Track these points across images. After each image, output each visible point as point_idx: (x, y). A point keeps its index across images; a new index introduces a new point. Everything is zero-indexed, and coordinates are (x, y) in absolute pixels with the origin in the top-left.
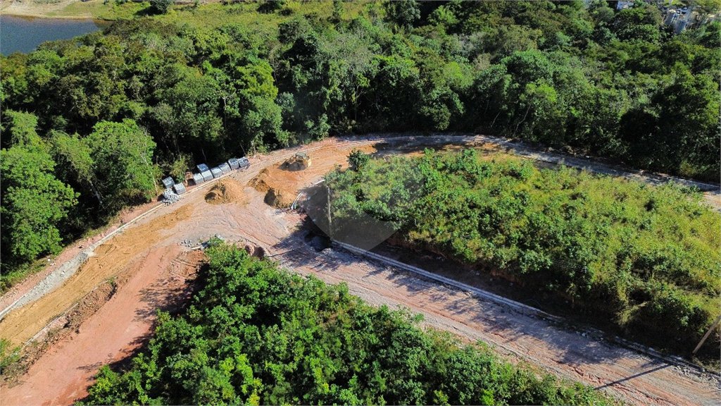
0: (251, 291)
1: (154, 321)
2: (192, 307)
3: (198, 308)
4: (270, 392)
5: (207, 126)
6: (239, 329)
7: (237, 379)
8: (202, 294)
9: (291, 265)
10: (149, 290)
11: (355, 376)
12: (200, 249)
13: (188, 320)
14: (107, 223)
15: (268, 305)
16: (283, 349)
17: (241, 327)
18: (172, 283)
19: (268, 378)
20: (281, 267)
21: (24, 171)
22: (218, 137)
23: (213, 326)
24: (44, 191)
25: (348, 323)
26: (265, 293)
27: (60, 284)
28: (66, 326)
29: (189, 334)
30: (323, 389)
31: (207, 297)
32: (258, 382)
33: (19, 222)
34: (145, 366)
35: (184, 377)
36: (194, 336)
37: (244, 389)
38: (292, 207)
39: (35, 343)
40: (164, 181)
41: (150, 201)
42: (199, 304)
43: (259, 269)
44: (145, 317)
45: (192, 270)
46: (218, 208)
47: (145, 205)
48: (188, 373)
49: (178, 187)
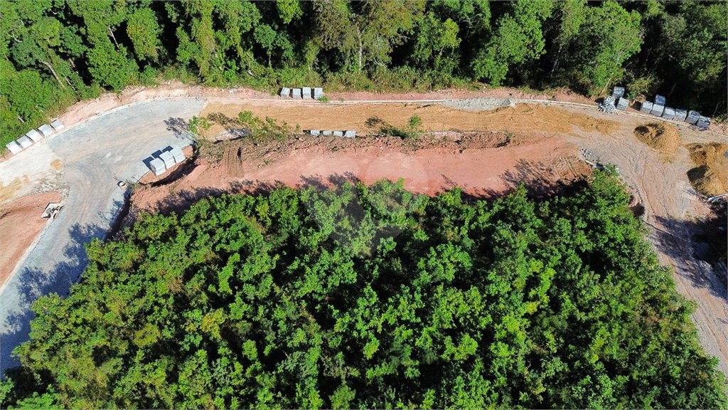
0: (603, 233)
1: (511, 188)
2: (547, 203)
3: (550, 207)
4: (548, 315)
5: (704, 65)
6: (567, 250)
7: (533, 281)
8: (564, 200)
9: (657, 246)
10: (527, 164)
11: (627, 378)
12: (592, 166)
13: (537, 210)
14: (543, 90)
15: (606, 255)
16: (588, 297)
17: (570, 251)
18: (548, 174)
19: (555, 304)
20: (646, 239)
21: (526, 6)
22: (703, 81)
23: (551, 231)
24: (525, 33)
25: (664, 336)
26: (613, 245)
27: (477, 111)
28: (458, 142)
29: (528, 218)
30: (590, 357)
31: (564, 206)
32: (546, 299)
33: (491, 45)
34: (482, 211)
35: (499, 244)
36: (531, 224)
37: (532, 293)
38: (710, 199)
39: (432, 137)
40: (616, 89)
41: (590, 96)
42: (554, 205)
43: (626, 222)
44: (508, 180)
45: (570, 177)
46: (640, 145)
47: (582, 97)
48: (504, 244)
49: (623, 101)
